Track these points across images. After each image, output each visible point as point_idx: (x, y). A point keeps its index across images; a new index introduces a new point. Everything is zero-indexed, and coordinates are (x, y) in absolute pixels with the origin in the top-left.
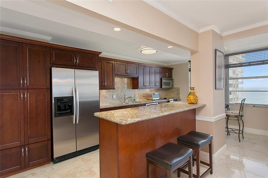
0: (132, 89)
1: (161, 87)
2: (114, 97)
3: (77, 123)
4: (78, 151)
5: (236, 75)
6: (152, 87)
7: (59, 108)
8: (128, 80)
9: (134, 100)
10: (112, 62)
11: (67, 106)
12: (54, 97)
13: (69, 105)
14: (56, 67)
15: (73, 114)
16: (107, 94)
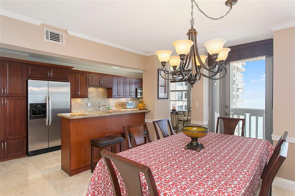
0: (107, 98)
1: (136, 96)
2: (89, 105)
3: (50, 125)
4: (50, 148)
5: (236, 86)
6: (127, 96)
7: (34, 113)
8: (103, 90)
9: (109, 108)
10: (86, 74)
11: (41, 111)
12: (30, 104)
13: (42, 110)
14: (32, 79)
15: (46, 118)
16: (81, 103)
